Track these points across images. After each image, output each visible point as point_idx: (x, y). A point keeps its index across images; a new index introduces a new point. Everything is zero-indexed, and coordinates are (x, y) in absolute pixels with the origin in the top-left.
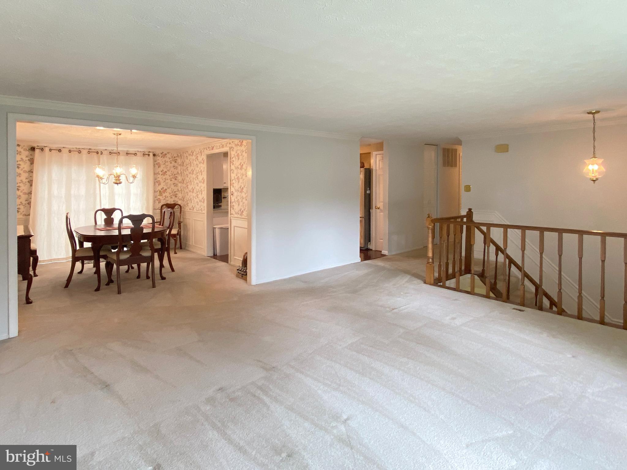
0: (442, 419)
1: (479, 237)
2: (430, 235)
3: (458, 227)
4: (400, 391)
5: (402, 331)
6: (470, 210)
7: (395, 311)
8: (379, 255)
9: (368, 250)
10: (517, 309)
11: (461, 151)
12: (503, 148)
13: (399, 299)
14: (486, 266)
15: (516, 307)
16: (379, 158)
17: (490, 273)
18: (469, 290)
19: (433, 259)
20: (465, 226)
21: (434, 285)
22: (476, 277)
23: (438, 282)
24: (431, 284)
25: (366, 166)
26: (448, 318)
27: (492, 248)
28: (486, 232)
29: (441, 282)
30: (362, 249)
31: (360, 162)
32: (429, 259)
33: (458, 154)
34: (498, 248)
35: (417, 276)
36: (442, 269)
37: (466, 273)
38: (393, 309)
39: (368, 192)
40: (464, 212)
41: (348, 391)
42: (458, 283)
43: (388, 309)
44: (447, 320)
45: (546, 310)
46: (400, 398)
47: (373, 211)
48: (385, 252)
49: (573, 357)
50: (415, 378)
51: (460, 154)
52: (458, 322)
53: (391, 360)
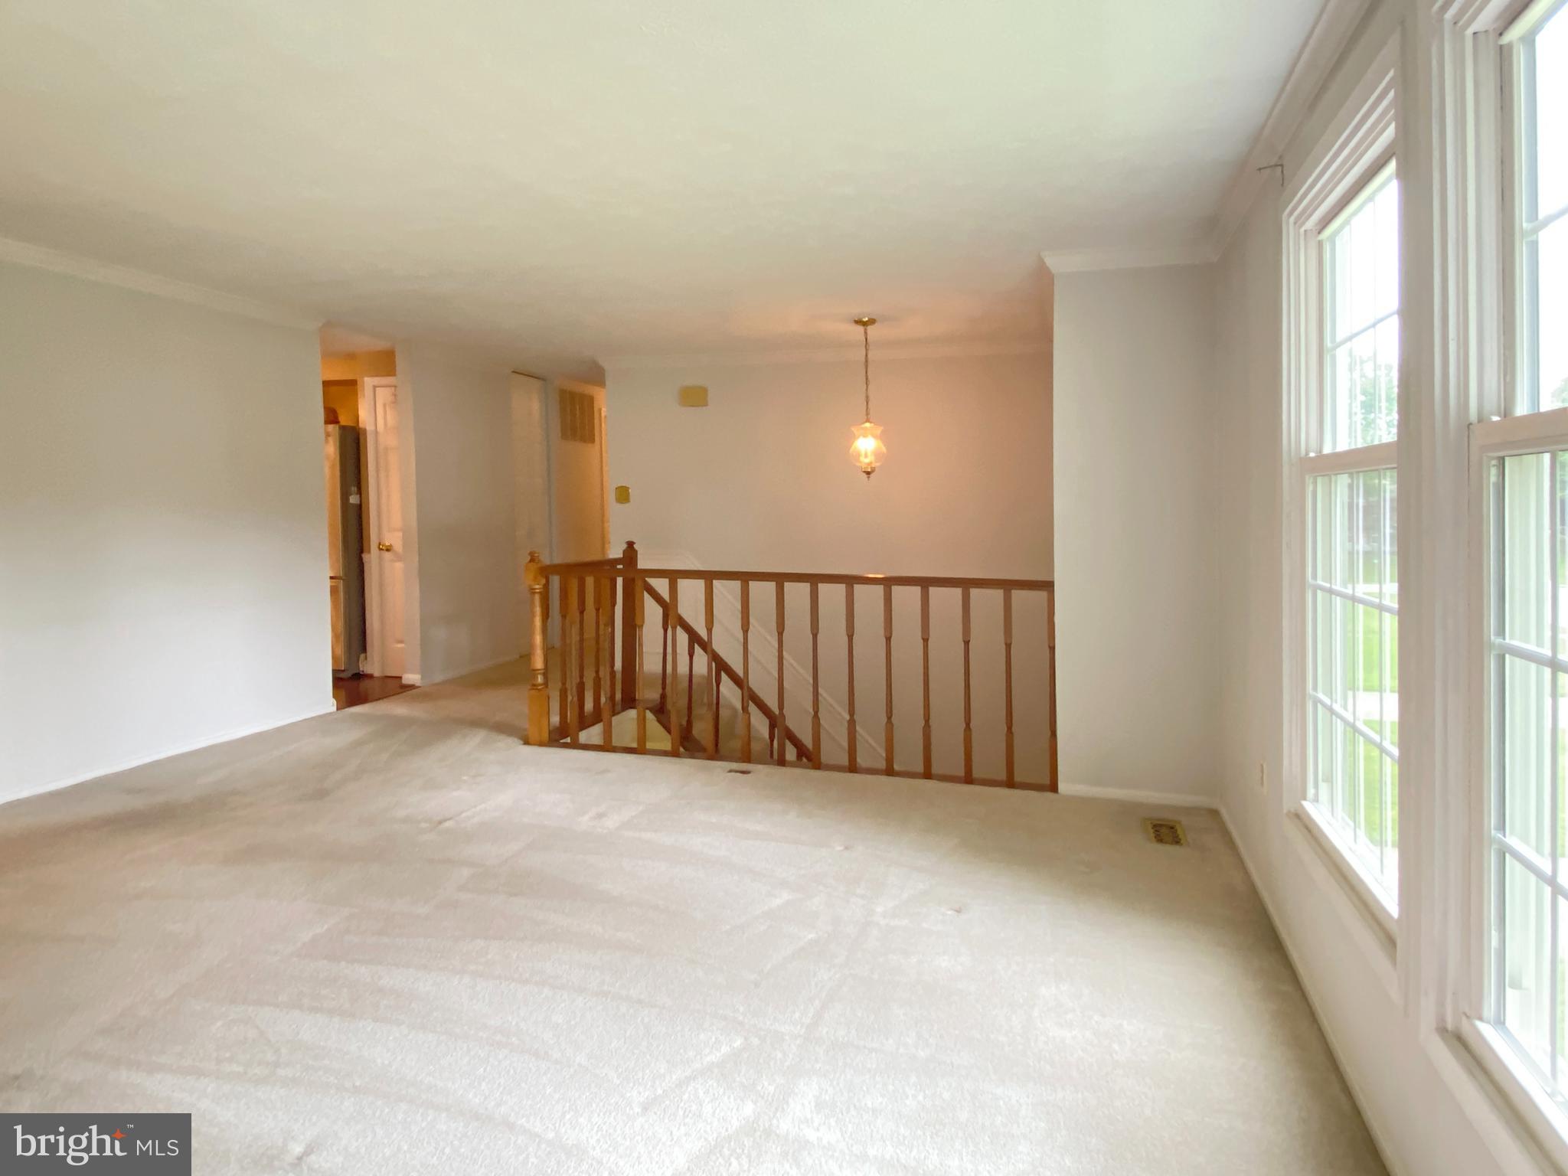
0: (580, 1065)
1: (652, 612)
2: (538, 610)
3: (606, 583)
4: (466, 1028)
5: (466, 872)
6: (631, 544)
7: (447, 824)
8: (394, 687)
9: (359, 676)
10: (737, 772)
11: (606, 404)
12: (694, 397)
13: (455, 794)
14: (668, 688)
15: (735, 766)
16: (383, 395)
17: (677, 703)
18: (635, 745)
19: (545, 675)
20: (620, 581)
21: (550, 746)
22: (649, 715)
23: (561, 737)
24: (541, 744)
25: (344, 420)
26: (586, 818)
27: (683, 638)
28: (668, 601)
29: (567, 737)
30: (342, 675)
31: (325, 408)
32: (535, 677)
33: (596, 410)
34: (694, 638)
35: (504, 728)
36: (570, 698)
37: (624, 709)
38: (440, 823)
39: (354, 499)
40: (616, 552)
41: (304, 1074)
42: (608, 733)
43: (424, 825)
44: (585, 822)
45: (792, 765)
46: (468, 1046)
47: (372, 558)
48: (411, 678)
49: (846, 848)
50: (507, 983)
51: (600, 410)
52: (611, 822)
53: (439, 955)
